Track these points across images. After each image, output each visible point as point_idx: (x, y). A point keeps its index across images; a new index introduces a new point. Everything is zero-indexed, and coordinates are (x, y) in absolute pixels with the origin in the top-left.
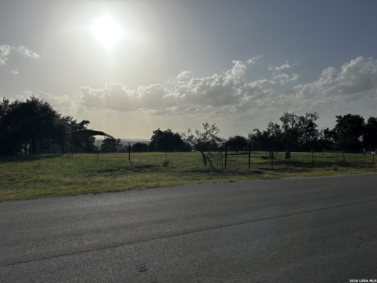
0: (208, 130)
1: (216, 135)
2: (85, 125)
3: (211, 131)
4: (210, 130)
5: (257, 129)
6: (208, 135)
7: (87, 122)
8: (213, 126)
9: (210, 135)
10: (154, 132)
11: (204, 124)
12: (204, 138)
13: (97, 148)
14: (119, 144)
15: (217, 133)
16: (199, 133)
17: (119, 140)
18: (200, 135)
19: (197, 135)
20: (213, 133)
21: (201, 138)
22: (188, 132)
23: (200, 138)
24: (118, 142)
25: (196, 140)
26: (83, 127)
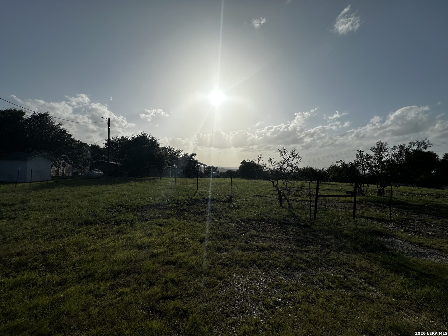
0: (285, 158)
1: (298, 165)
2: (193, 157)
3: (291, 159)
4: (289, 159)
5: (341, 161)
6: (286, 165)
7: (195, 155)
8: (292, 153)
9: (288, 165)
10: (241, 163)
11: (279, 151)
12: (280, 169)
13: (202, 173)
14: (217, 170)
15: (299, 162)
16: (274, 162)
17: (217, 168)
18: (275, 164)
19: (270, 164)
20: (293, 162)
21: (276, 168)
22: (258, 160)
23: (274, 168)
24: (216, 169)
25: (269, 170)
26: (192, 158)
